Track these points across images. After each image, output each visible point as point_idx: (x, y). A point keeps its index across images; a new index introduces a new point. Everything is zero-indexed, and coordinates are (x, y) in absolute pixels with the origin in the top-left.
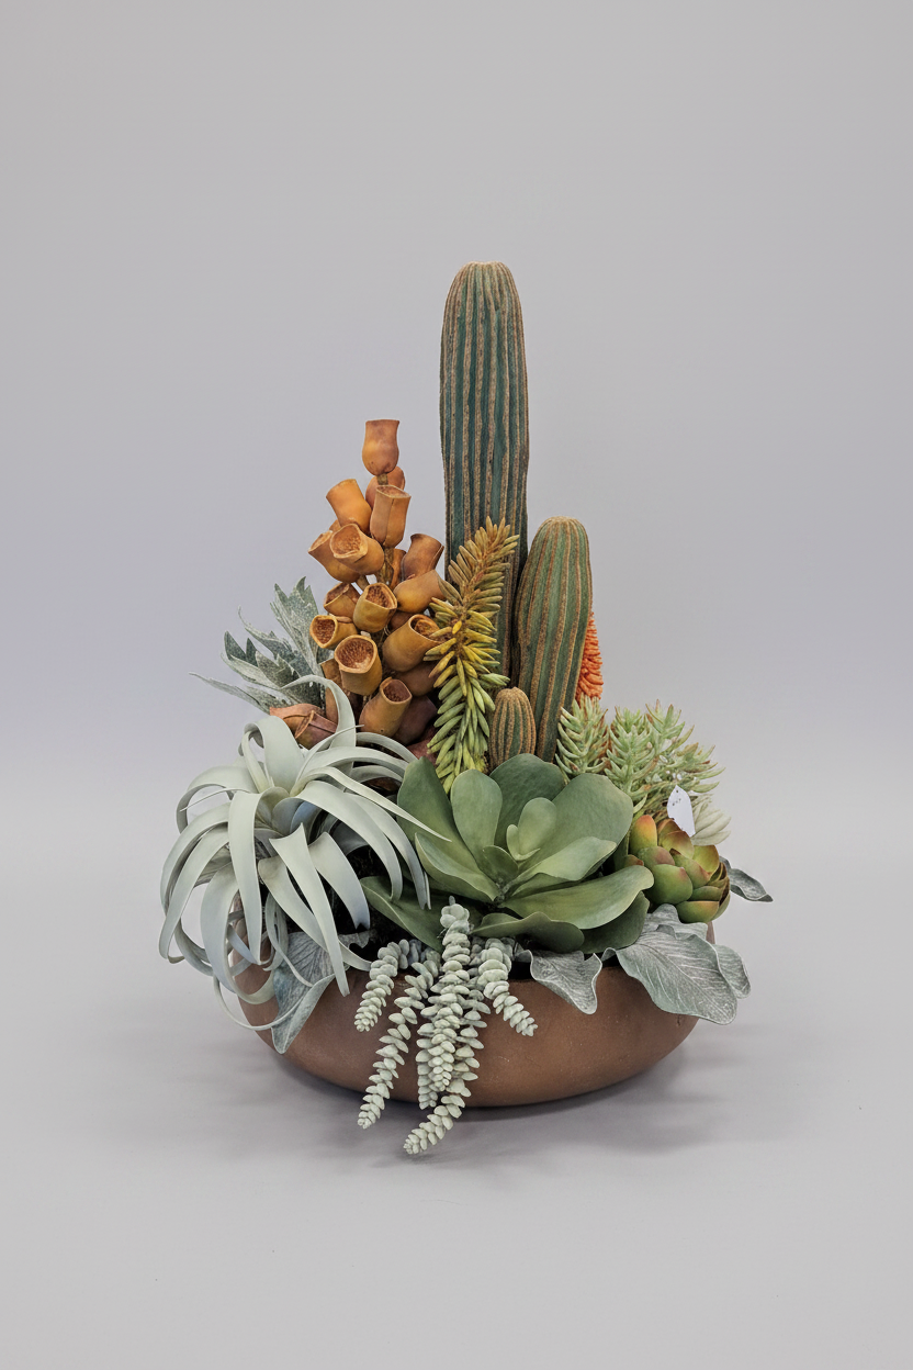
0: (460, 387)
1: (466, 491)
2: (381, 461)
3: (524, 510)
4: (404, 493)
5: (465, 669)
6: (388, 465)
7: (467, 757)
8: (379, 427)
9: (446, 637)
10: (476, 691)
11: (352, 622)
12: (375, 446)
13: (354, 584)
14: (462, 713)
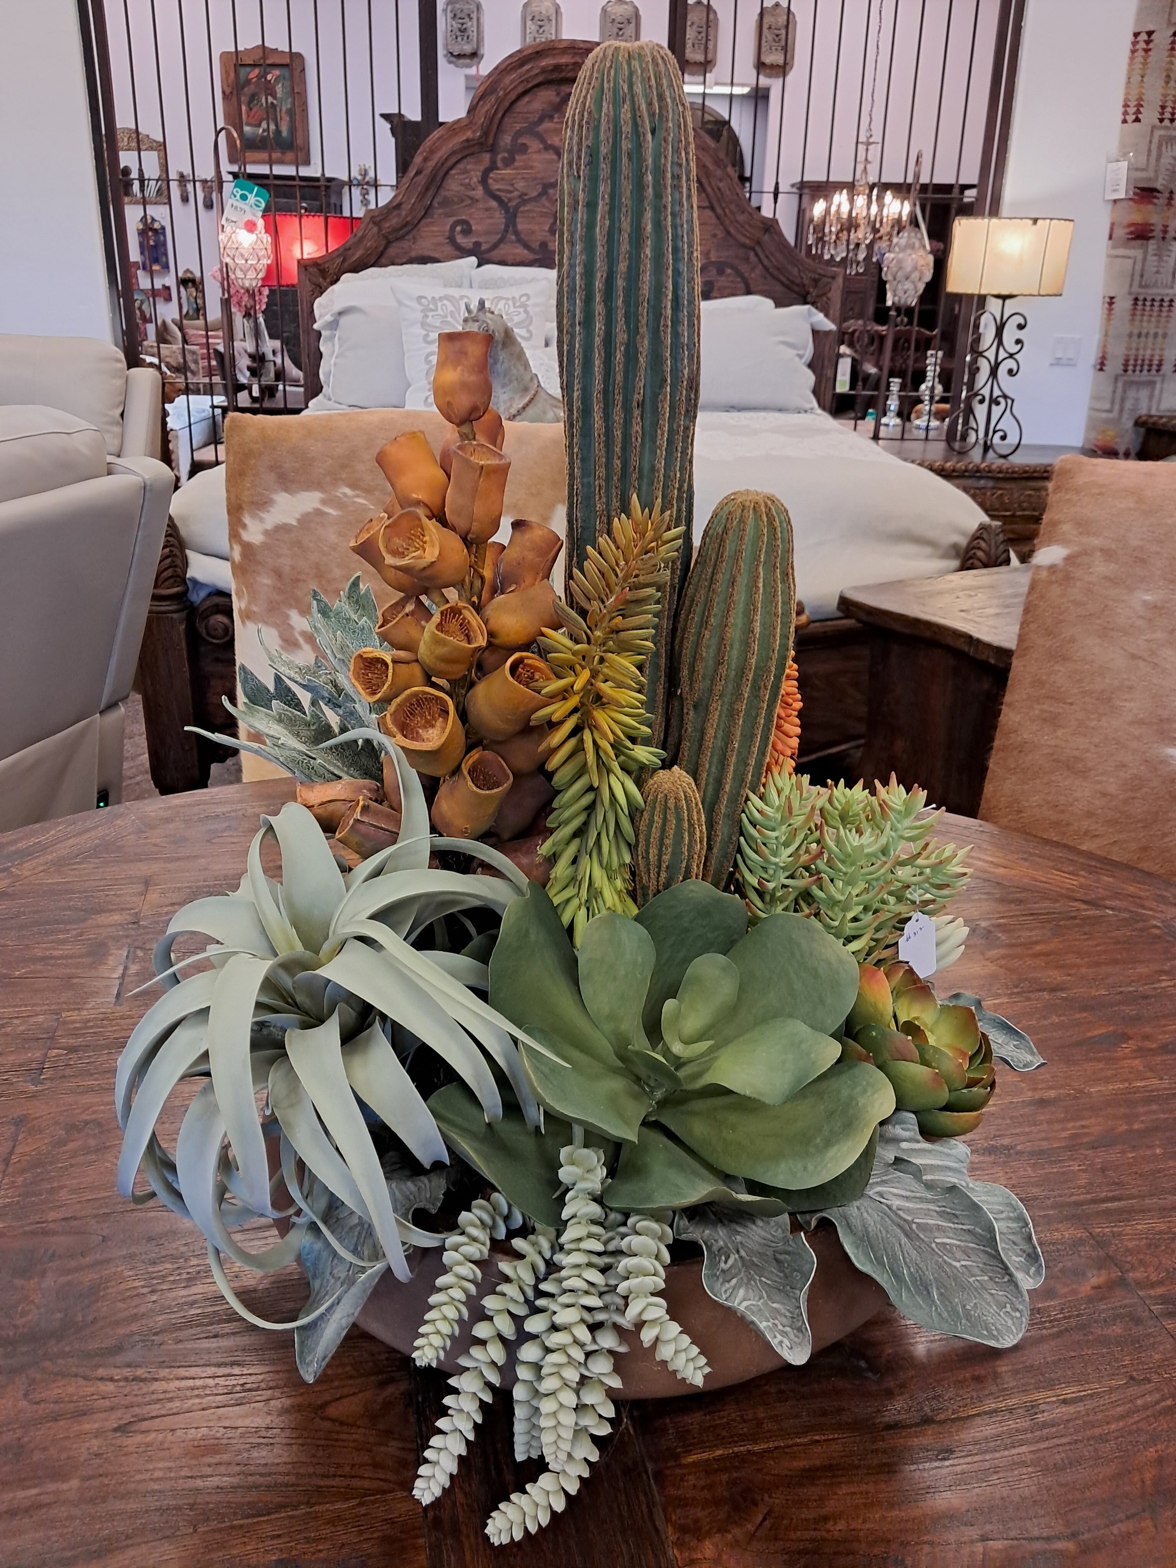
0: (589, 273)
1: (598, 448)
2: (464, 402)
3: (691, 486)
4: (501, 457)
5: (595, 743)
6: (475, 409)
7: (599, 875)
8: (458, 345)
9: (564, 694)
10: (613, 779)
11: (417, 661)
12: (452, 376)
13: (423, 598)
14: (591, 808)
